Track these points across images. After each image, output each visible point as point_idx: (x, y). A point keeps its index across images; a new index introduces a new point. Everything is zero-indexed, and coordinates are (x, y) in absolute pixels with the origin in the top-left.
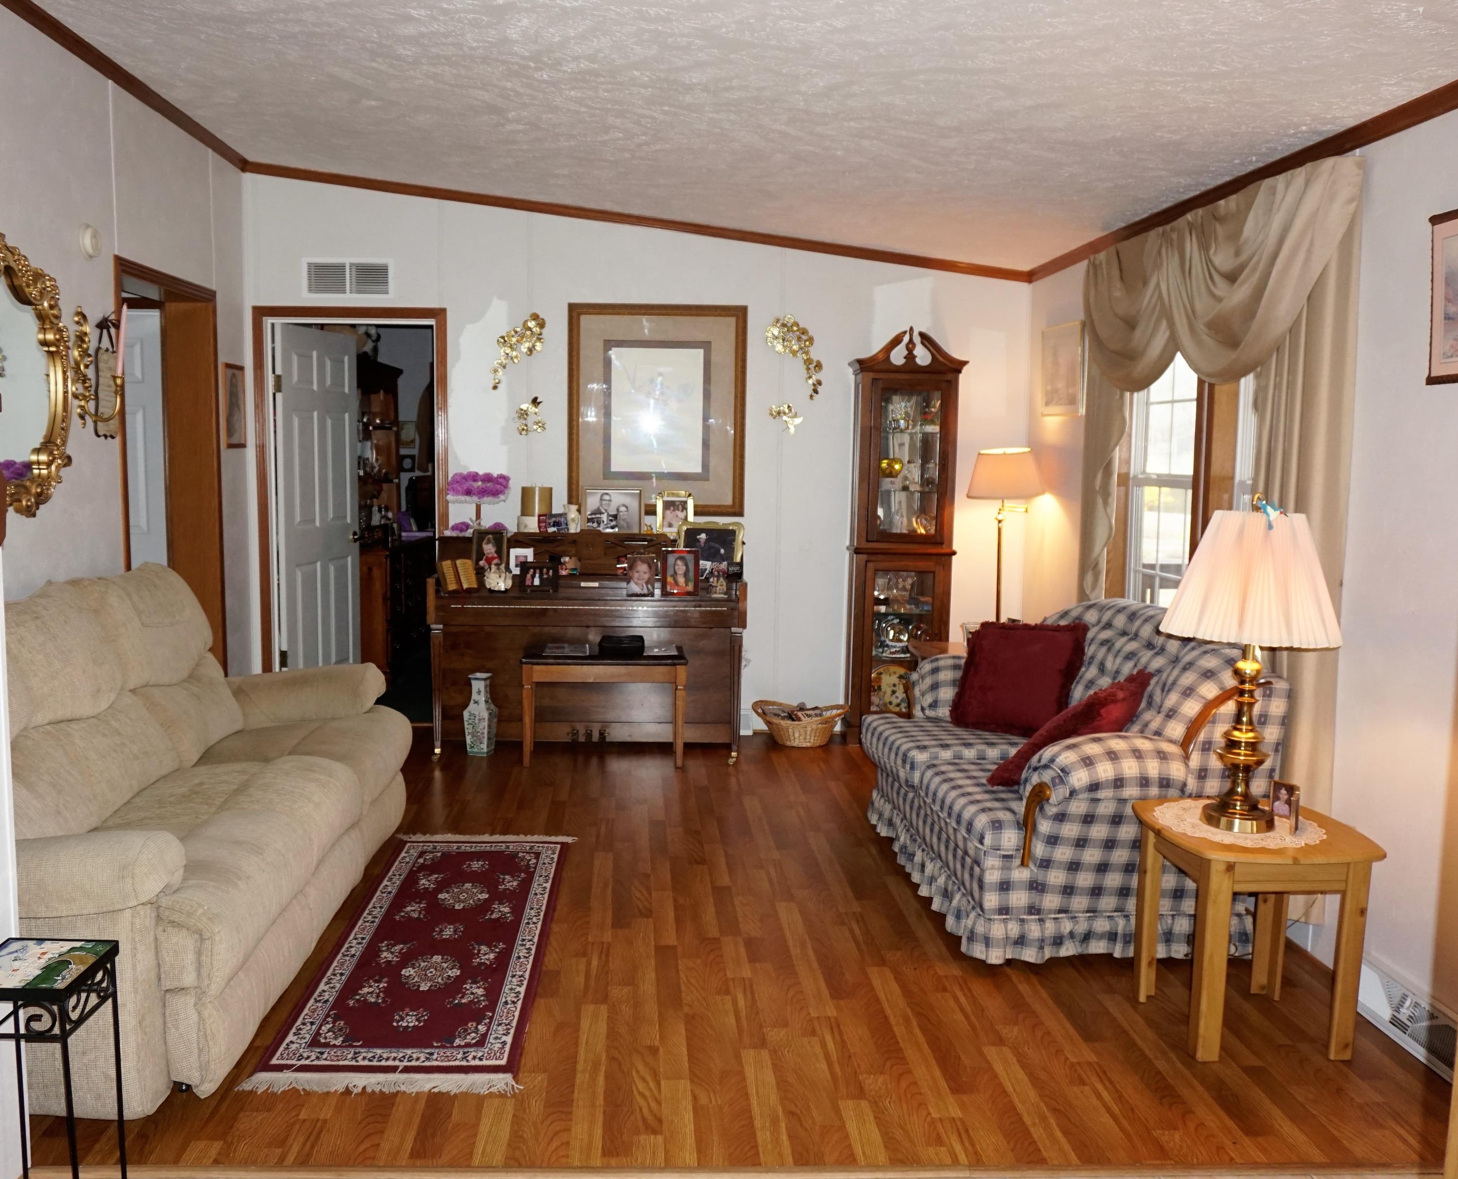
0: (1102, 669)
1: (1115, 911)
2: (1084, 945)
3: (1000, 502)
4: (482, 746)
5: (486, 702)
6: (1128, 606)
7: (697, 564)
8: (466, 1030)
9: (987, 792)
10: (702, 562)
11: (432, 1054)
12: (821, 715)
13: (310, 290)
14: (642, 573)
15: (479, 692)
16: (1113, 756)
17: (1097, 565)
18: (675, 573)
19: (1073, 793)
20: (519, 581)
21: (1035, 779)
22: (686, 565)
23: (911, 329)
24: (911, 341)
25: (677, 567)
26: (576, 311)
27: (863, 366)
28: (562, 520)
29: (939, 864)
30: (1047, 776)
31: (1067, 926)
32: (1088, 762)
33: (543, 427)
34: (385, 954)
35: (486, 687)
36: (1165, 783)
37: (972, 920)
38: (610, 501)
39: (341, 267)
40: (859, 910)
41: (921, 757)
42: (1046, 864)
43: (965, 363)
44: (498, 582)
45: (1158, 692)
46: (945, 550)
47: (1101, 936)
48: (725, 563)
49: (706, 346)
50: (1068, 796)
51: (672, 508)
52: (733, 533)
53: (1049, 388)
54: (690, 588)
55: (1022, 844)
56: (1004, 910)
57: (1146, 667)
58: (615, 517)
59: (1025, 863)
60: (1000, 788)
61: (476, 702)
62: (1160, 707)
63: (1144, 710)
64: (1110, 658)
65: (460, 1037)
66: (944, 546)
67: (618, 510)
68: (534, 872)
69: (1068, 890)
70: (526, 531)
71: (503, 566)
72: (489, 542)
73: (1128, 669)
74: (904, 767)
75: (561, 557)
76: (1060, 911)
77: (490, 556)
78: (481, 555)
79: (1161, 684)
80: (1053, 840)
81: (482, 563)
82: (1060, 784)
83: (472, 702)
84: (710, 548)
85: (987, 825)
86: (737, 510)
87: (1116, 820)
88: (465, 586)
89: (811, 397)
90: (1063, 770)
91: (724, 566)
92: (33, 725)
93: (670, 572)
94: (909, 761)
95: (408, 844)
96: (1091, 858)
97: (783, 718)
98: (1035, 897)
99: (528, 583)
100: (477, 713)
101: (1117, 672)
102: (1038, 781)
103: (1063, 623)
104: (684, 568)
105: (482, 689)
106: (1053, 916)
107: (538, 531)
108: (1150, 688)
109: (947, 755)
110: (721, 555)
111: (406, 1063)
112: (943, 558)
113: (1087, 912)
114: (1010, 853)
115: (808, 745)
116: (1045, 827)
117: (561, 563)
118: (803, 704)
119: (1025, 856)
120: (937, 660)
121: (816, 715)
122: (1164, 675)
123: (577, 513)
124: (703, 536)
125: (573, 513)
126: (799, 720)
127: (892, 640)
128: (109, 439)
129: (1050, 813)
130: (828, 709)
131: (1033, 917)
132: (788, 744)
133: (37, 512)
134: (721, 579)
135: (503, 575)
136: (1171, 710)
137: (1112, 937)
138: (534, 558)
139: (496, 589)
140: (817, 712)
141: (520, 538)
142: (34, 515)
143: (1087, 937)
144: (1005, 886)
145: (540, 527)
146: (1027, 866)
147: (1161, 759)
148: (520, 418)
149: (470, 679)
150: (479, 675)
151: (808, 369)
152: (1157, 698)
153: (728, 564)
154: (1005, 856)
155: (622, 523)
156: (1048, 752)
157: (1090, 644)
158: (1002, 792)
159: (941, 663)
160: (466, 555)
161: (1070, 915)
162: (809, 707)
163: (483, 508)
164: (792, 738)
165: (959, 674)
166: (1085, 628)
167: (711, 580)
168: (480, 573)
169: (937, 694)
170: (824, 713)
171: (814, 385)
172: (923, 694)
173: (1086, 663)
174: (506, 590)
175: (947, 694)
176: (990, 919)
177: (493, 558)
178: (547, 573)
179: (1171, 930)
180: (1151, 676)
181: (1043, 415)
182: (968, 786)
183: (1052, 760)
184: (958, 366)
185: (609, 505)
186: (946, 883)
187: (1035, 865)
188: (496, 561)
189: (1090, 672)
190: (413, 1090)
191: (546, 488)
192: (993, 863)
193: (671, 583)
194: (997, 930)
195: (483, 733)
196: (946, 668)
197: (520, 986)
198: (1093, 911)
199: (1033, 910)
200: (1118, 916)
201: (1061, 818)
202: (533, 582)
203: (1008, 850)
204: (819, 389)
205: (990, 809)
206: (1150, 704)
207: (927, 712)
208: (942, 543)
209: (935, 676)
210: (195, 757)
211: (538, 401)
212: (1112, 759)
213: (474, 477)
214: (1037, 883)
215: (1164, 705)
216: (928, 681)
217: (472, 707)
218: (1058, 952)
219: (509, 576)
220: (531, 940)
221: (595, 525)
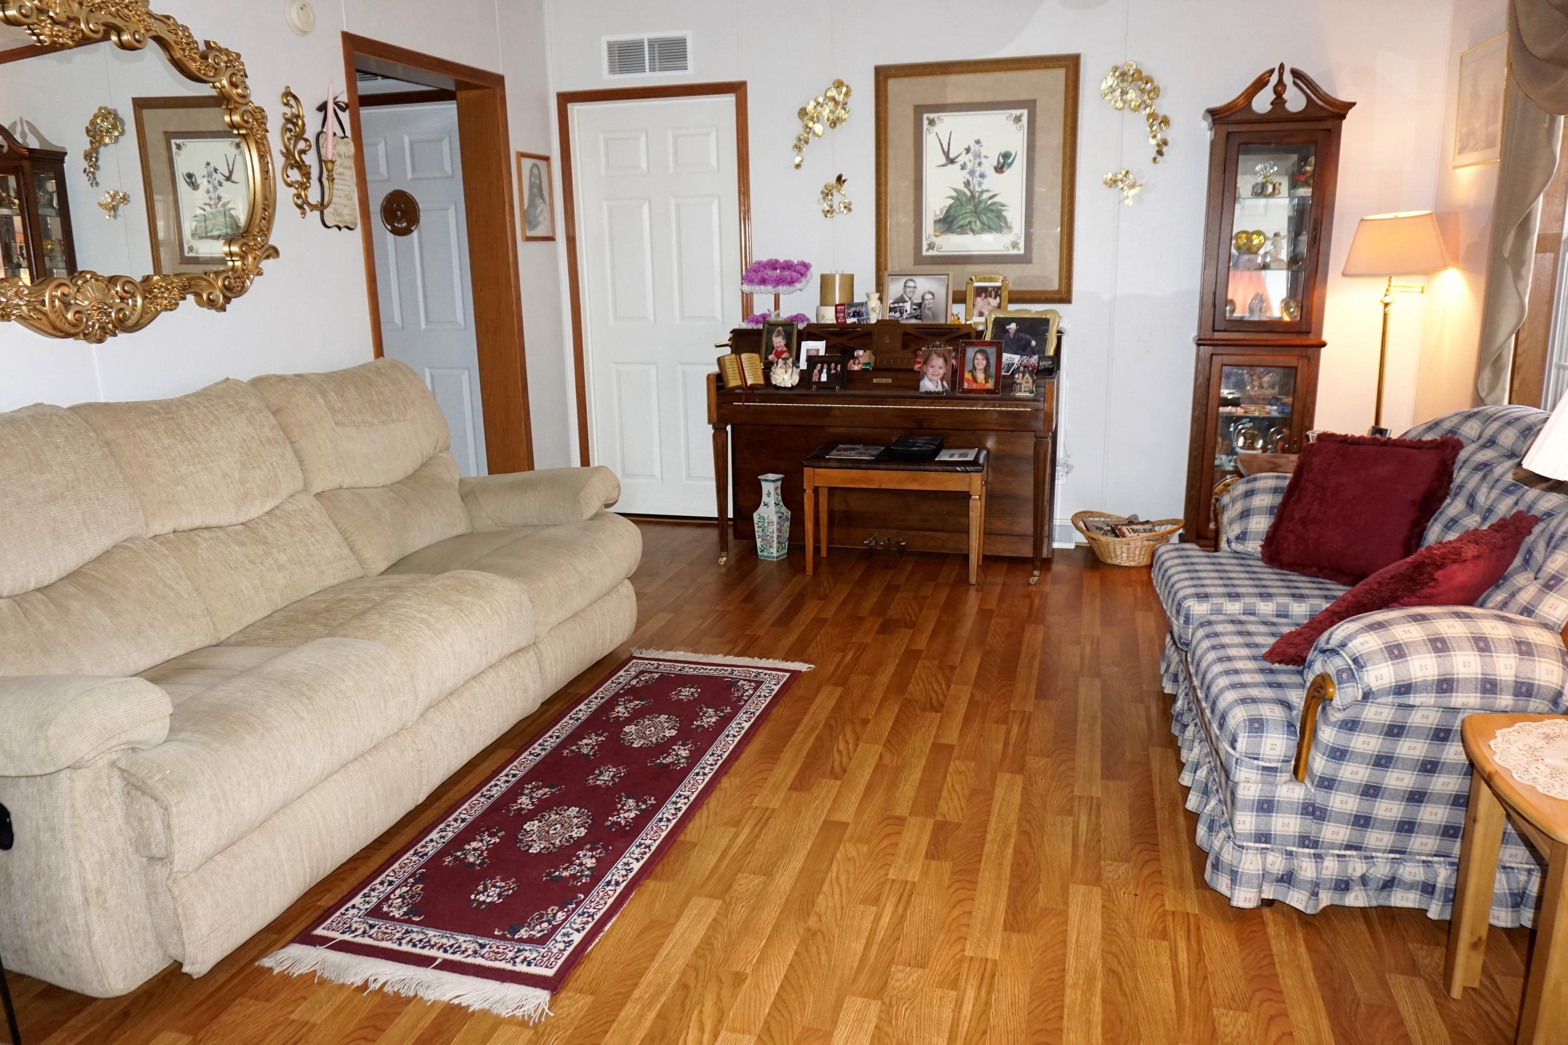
0: (1471, 504)
1: (1435, 855)
2: (1384, 894)
3: (1386, 280)
4: (772, 550)
5: (776, 504)
6: (1523, 417)
7: (999, 358)
8: (541, 916)
9: (1262, 671)
10: (1006, 357)
11: (482, 946)
12: (1150, 530)
13: (612, 71)
14: (937, 369)
15: (769, 494)
16: (1439, 645)
17: (1499, 357)
18: (974, 368)
19: (1367, 696)
20: (805, 377)
21: (1318, 668)
22: (987, 359)
23: (1282, 67)
24: (1280, 81)
25: (976, 362)
26: (883, 75)
27: (1216, 116)
28: (863, 310)
29: (1207, 750)
30: (1333, 665)
31: (1357, 868)
32: (1396, 652)
33: (850, 210)
34: (524, 798)
35: (776, 489)
36: (1524, 690)
37: (1221, 840)
38: (915, 287)
39: (638, 45)
40: (1100, 795)
41: (1199, 609)
42: (1328, 783)
43: (1353, 104)
44: (785, 377)
45: (1541, 545)
46: (1312, 339)
47: (1411, 886)
48: (1036, 357)
49: (1030, 105)
50: (1360, 698)
51: (983, 295)
52: (1046, 321)
53: (1464, 130)
54: (990, 385)
55: (1293, 752)
56: (1264, 837)
57: (1530, 508)
58: (920, 305)
59: (1300, 776)
60: (1283, 667)
61: (766, 505)
62: (1539, 570)
63: (1517, 571)
64: (1484, 490)
65: (529, 926)
66: (1311, 336)
67: (923, 298)
68: (743, 706)
69: (1362, 821)
70: (823, 322)
71: (790, 361)
72: (779, 334)
73: (1505, 507)
74: (1177, 619)
75: (855, 349)
76: (1349, 847)
77: (779, 349)
78: (770, 348)
79: (1547, 535)
80: (1339, 754)
81: (771, 357)
82: (1348, 681)
83: (762, 504)
84: (1019, 339)
85: (1242, 724)
86: (1064, 296)
87: (1441, 735)
88: (749, 382)
89: (1155, 159)
90: (1355, 661)
91: (1034, 359)
92: (151, 535)
93: (968, 367)
94: (1183, 612)
95: (634, 661)
96: (1399, 783)
97: (1105, 534)
98: (1311, 826)
99: (815, 379)
100: (766, 516)
101: (1490, 510)
102: (1322, 671)
103: (1428, 437)
104: (985, 362)
105: (772, 491)
106: (1337, 852)
107: (835, 322)
108: (1529, 539)
109: (1234, 608)
110: (1032, 348)
111: (449, 956)
112: (1310, 350)
113: (1391, 852)
114: (1274, 765)
115: (1133, 564)
116: (1327, 735)
117: (853, 357)
118: (1136, 517)
119: (1299, 769)
120: (1255, 479)
121: (1145, 531)
122: (1555, 522)
123: (879, 302)
124: (1013, 326)
125: (874, 303)
126: (1124, 536)
127: (1242, 448)
128: (345, 230)
129: (1333, 719)
130: (1161, 523)
131: (1306, 850)
132: (1109, 561)
133: (228, 306)
134: (1027, 375)
135: (790, 371)
136: (1554, 577)
137: (1428, 889)
138: (826, 352)
139: (783, 385)
140: (1147, 527)
141: (814, 331)
142: (225, 310)
143: (1389, 884)
144: (1266, 806)
145: (837, 318)
146: (1303, 781)
147: (1521, 653)
148: (824, 199)
149: (759, 481)
150: (771, 476)
151: (1151, 126)
152: (1539, 555)
153: (1039, 358)
154: (1265, 769)
155: (927, 312)
156: (1341, 631)
157: (1461, 468)
158: (1285, 672)
159: (1259, 484)
160: (754, 349)
161: (1363, 853)
162: (1142, 520)
163: (782, 298)
164: (1113, 555)
165: (1278, 499)
166: (1457, 446)
167: (1016, 376)
168: (768, 368)
169: (1247, 524)
170: (1157, 528)
171: (1158, 145)
172: (1231, 523)
173: (1452, 493)
174: (792, 388)
175: (1260, 524)
176: (1242, 847)
177: (783, 352)
178: (835, 368)
179: (1525, 889)
180: (1536, 520)
181: (1455, 168)
182: (1241, 658)
183: (1343, 645)
184: (1341, 110)
185: (914, 292)
186: (1207, 778)
187: (1313, 783)
188: (785, 355)
189: (1454, 507)
190: (430, 995)
191: (846, 275)
192: (1248, 775)
193: (968, 380)
194: (1250, 863)
195: (772, 537)
196: (1264, 491)
197: (637, 860)
198: (1400, 852)
199: (1305, 841)
200: (1439, 863)
201: (1351, 725)
202: (820, 378)
203: (1270, 761)
204: (1165, 149)
205: (1254, 701)
206: (1527, 562)
207: (1233, 545)
208: (1308, 333)
209: (1248, 500)
210: (383, 566)
211: (843, 178)
212: (1437, 650)
213: (773, 265)
214: (1314, 807)
215: (1544, 568)
216: (1239, 507)
217: (762, 509)
218: (1342, 899)
219: (797, 371)
220: (688, 798)
221: (898, 315)
